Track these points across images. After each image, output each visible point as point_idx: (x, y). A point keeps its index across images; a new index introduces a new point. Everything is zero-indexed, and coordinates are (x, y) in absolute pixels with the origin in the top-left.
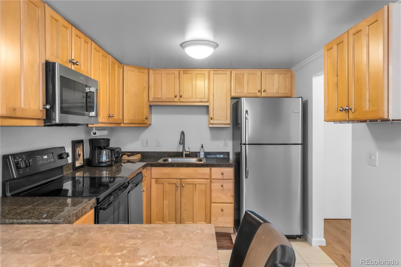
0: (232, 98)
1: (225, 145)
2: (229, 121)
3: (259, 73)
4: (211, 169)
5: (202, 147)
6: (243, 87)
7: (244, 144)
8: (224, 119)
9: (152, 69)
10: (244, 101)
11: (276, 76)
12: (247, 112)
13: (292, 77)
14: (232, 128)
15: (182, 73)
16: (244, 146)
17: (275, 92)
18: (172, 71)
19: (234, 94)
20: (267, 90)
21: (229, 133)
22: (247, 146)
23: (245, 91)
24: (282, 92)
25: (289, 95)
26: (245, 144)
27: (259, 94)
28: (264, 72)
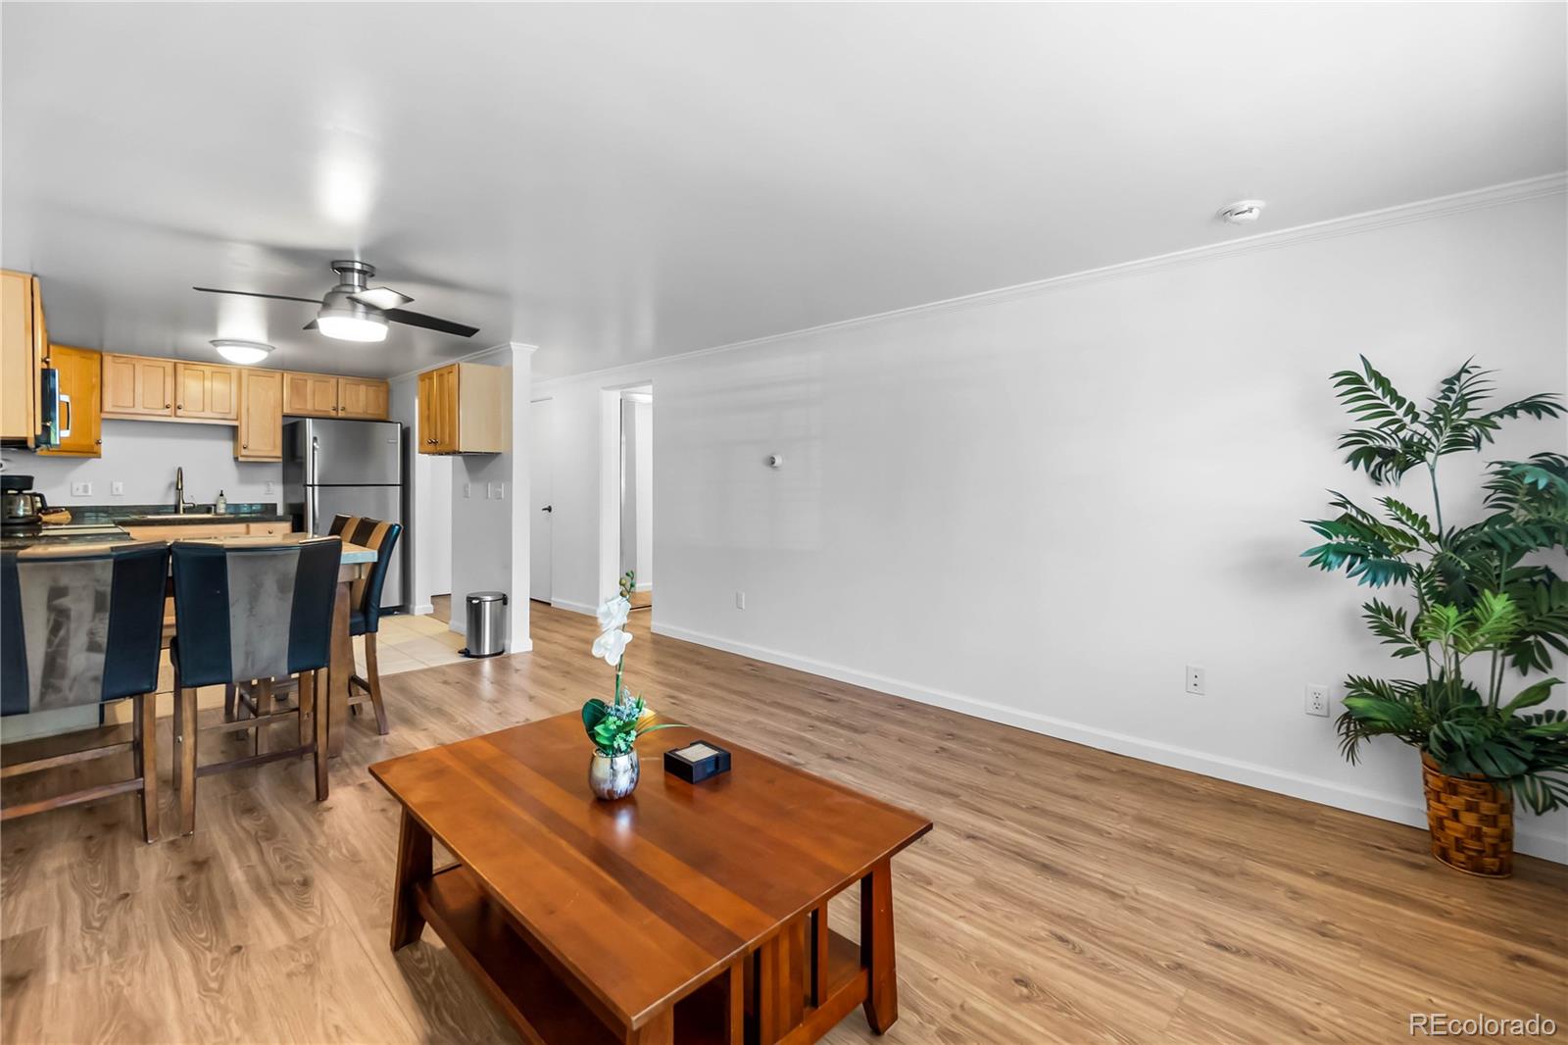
0: (285, 416)
1: (268, 493)
2: (279, 452)
3: (333, 381)
4: (248, 527)
5: (222, 495)
6: (306, 401)
7: (310, 486)
8: (269, 448)
9: (110, 352)
10: (309, 422)
11: (362, 389)
12: (315, 439)
13: (388, 392)
14: (281, 465)
15: (180, 367)
16: (311, 488)
17: (361, 411)
18: (160, 362)
19: (287, 410)
20: (347, 407)
21: (277, 472)
22: (316, 488)
23: (309, 407)
24: (372, 412)
25: (383, 418)
26: (313, 486)
27: (333, 414)
28: (342, 381)
